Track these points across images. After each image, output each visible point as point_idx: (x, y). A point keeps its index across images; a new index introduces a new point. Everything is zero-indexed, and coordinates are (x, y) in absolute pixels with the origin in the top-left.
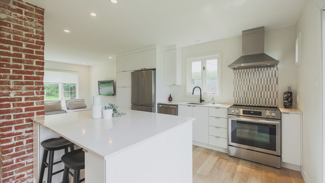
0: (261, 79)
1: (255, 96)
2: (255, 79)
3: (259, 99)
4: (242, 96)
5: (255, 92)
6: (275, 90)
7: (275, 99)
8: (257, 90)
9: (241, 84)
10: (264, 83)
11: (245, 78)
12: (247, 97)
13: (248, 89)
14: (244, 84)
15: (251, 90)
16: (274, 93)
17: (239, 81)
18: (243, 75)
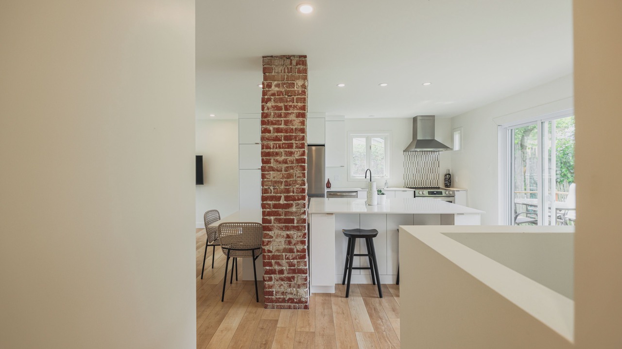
0: (427, 162)
1: (422, 178)
2: (422, 162)
3: (426, 181)
4: (411, 179)
5: (422, 174)
6: (438, 173)
7: (438, 181)
8: (424, 172)
9: (411, 167)
10: (429, 166)
11: (414, 160)
12: (416, 179)
13: (417, 172)
14: (413, 166)
15: (419, 173)
16: (436, 175)
17: (408, 163)
18: (412, 158)
